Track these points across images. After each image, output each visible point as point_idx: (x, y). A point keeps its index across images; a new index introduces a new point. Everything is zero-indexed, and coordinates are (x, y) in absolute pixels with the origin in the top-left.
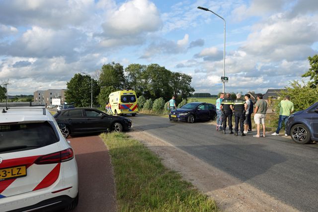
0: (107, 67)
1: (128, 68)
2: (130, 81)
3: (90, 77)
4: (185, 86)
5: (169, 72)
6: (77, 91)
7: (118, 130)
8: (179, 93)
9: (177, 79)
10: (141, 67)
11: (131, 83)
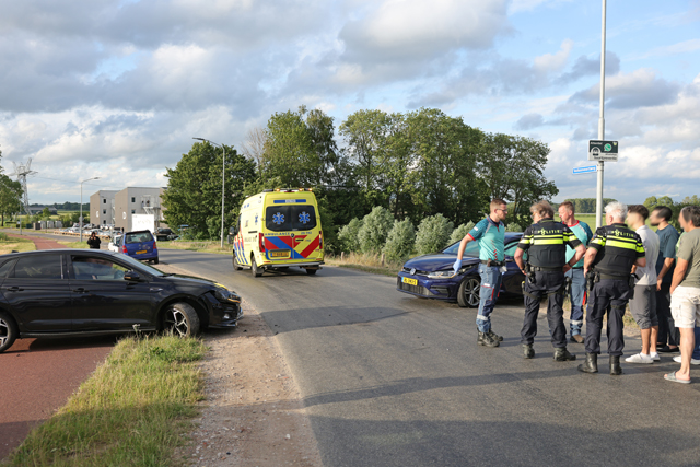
0: (285, 122)
1: (348, 124)
2: (355, 162)
3: (235, 152)
4: (527, 176)
5: (476, 135)
6: (197, 193)
7: (183, 328)
8: (509, 197)
9: (501, 154)
10: (385, 120)
11: (357, 168)
